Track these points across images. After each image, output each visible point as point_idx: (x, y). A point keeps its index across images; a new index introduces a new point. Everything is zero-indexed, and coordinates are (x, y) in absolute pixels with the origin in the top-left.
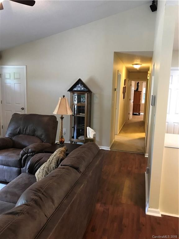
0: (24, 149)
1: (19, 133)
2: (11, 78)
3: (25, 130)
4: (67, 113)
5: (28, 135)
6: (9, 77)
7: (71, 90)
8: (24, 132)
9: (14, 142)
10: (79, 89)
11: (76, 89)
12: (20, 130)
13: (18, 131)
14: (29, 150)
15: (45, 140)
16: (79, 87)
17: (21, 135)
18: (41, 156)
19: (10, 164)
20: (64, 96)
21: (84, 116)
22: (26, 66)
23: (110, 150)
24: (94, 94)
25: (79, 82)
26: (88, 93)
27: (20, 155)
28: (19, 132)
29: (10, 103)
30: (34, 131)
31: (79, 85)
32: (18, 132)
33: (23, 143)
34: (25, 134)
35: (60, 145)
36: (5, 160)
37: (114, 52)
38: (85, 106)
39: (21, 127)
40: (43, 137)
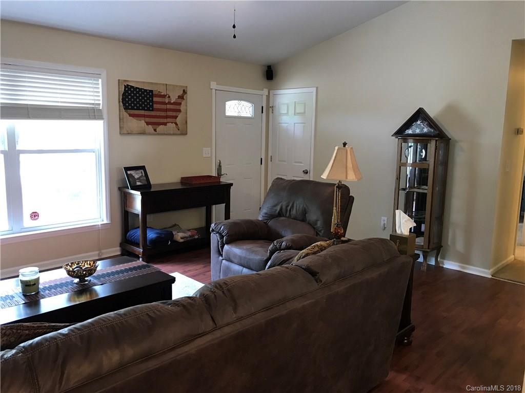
0: (275, 242)
1: (280, 214)
2: (290, 113)
3: (289, 208)
4: (347, 178)
5: (295, 219)
6: (286, 112)
7: (400, 133)
8: (288, 213)
9: (269, 228)
10: (418, 131)
11: (410, 132)
12: (281, 209)
13: (278, 209)
14: (283, 244)
15: (322, 232)
16: (419, 126)
17: (282, 218)
18: (291, 255)
19: (251, 266)
20: (345, 144)
21: (425, 191)
22: (317, 88)
23: (490, 277)
24: (456, 141)
25: (420, 114)
26: (436, 141)
27: (269, 251)
28: (279, 212)
29: (285, 161)
30: (305, 212)
31: (419, 122)
32: (277, 212)
33: (283, 232)
34: (290, 217)
35: (334, 241)
36: (245, 258)
37: (513, 40)
38: (428, 169)
39: (284, 204)
40: (319, 224)
